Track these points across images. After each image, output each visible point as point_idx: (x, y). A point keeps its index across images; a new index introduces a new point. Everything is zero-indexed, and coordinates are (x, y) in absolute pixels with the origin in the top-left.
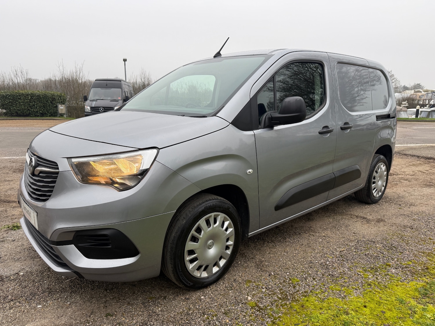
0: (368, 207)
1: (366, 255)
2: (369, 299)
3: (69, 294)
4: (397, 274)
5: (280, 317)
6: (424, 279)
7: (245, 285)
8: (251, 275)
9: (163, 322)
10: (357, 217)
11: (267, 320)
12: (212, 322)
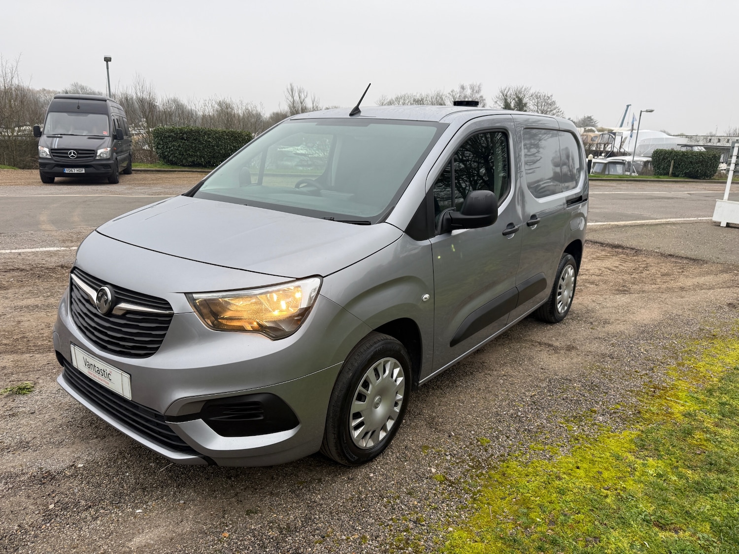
0: (551, 328)
1: (563, 399)
2: (580, 458)
3: (175, 489)
4: (606, 422)
5: (479, 491)
6: (638, 426)
7: (422, 453)
8: (424, 438)
9: (331, 513)
10: (540, 343)
11: (465, 496)
12: (395, 506)
